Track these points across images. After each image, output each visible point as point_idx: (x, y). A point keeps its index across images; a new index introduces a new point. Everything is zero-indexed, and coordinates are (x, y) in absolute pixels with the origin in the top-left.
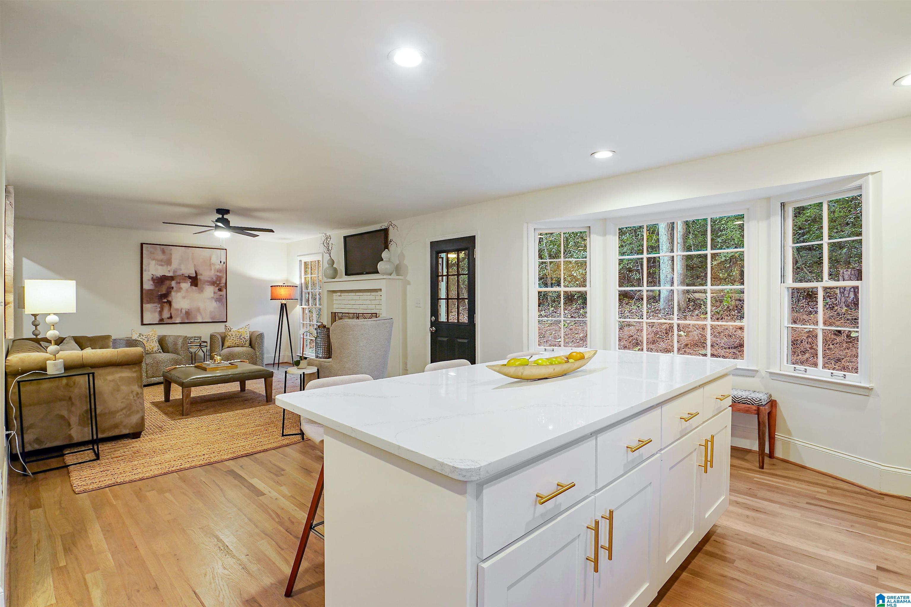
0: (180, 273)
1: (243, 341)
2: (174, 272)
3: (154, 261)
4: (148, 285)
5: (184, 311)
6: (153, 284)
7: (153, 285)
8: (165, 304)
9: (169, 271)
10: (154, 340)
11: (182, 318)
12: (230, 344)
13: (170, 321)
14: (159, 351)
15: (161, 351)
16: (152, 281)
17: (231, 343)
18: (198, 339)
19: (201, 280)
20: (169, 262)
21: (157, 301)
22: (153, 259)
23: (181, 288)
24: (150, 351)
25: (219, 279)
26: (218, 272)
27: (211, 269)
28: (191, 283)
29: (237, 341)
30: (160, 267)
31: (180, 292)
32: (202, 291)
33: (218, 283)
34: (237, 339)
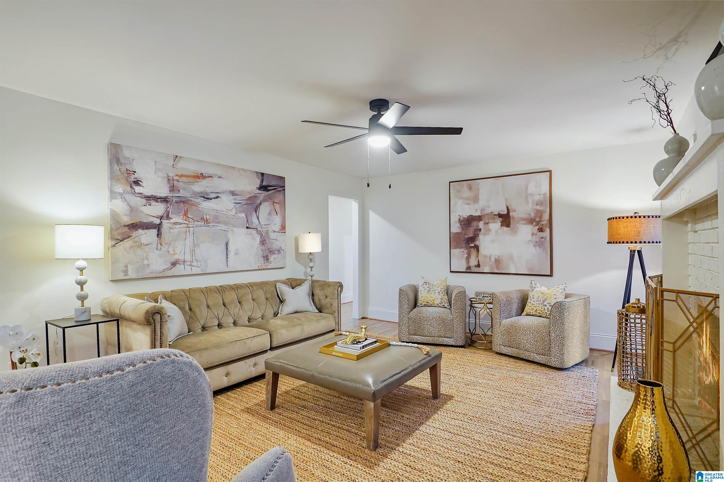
0: (488, 211)
1: (548, 309)
2: (483, 210)
3: (461, 200)
4: (456, 228)
5: (493, 259)
6: (460, 226)
8: (473, 250)
9: (476, 210)
11: (491, 267)
12: (530, 311)
13: (477, 270)
14: (442, 304)
15: (446, 305)
17: (530, 308)
19: (514, 218)
20: (476, 199)
21: (464, 245)
22: (461, 198)
23: (489, 230)
24: (431, 303)
25: (539, 215)
26: (537, 205)
27: (527, 203)
28: (502, 222)
29: (538, 308)
30: (467, 206)
31: (489, 234)
32: (516, 232)
33: (538, 220)
34: (539, 304)
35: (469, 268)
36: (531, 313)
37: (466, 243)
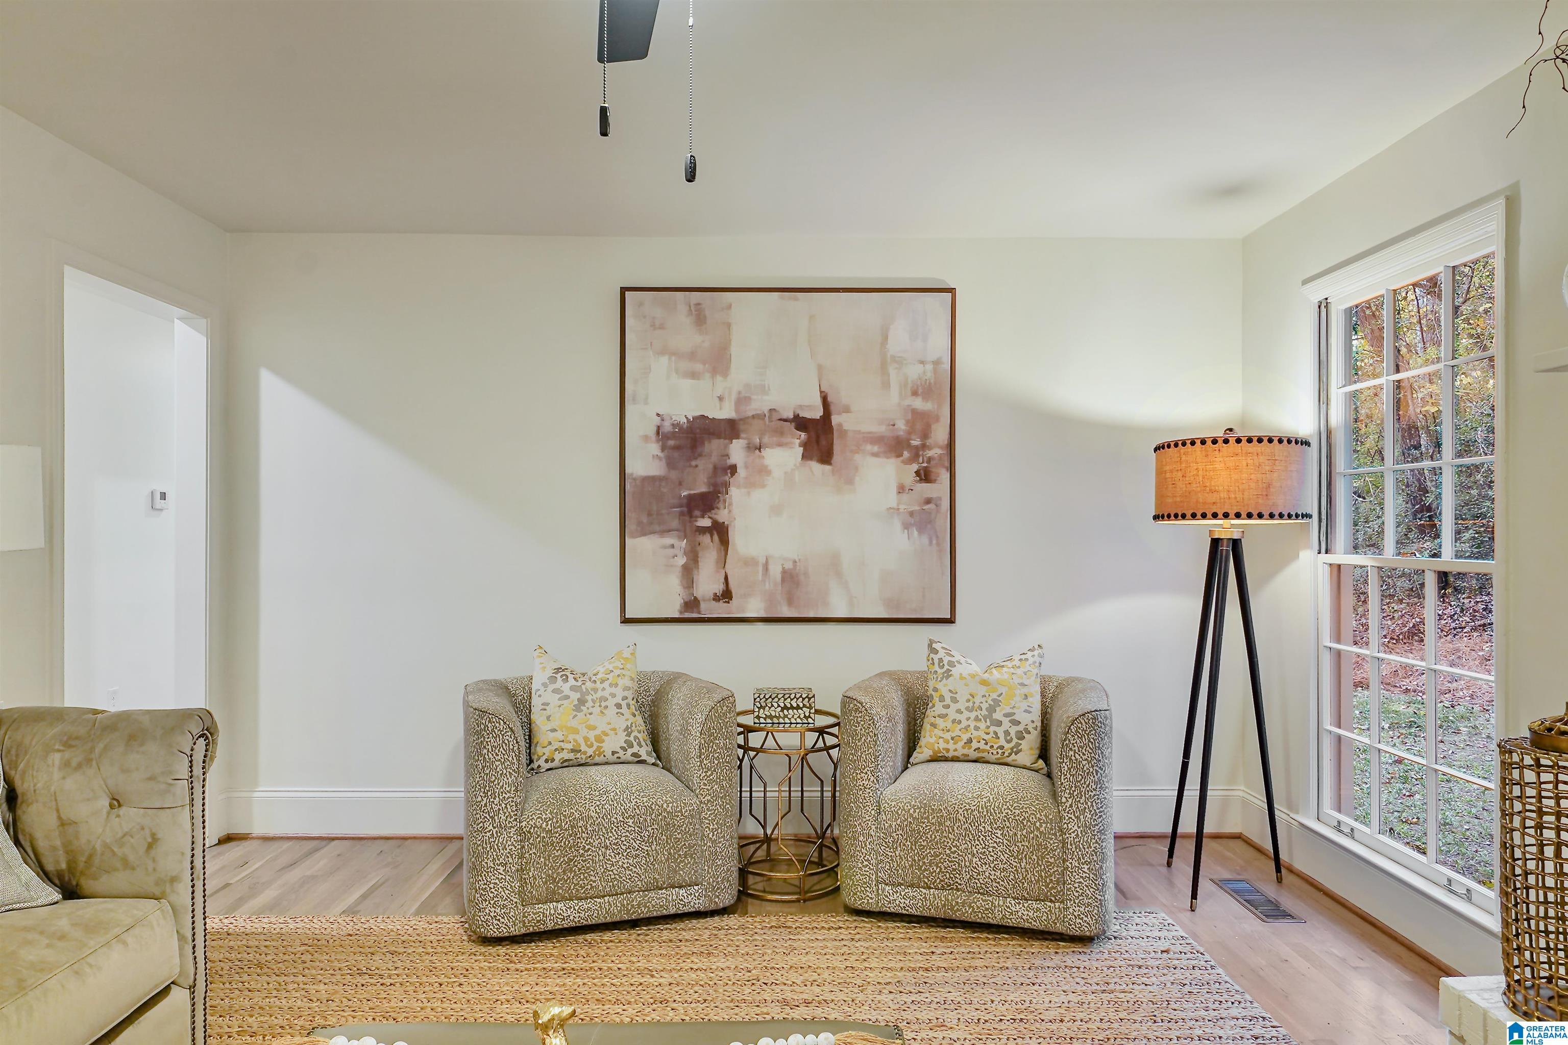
0: (760, 404)
1: (1007, 733)
2: (742, 400)
3: (664, 360)
4: (646, 460)
5: (776, 571)
6: (660, 454)
7: (660, 458)
8: (706, 539)
9: (721, 399)
10: (611, 702)
11: (771, 600)
12: (942, 745)
13: (720, 609)
14: (630, 751)
15: (645, 752)
16: (658, 441)
17: (948, 736)
18: (798, 708)
19: (843, 433)
20: (719, 361)
21: (675, 523)
22: (664, 351)
23: (764, 471)
24: (590, 752)
25: (919, 426)
26: (915, 393)
27: (886, 385)
28: (805, 445)
29: (975, 733)
30: (686, 384)
31: (763, 486)
32: (850, 482)
33: (916, 442)
34: (977, 719)
35: (692, 604)
36: (948, 750)
37: (682, 514)
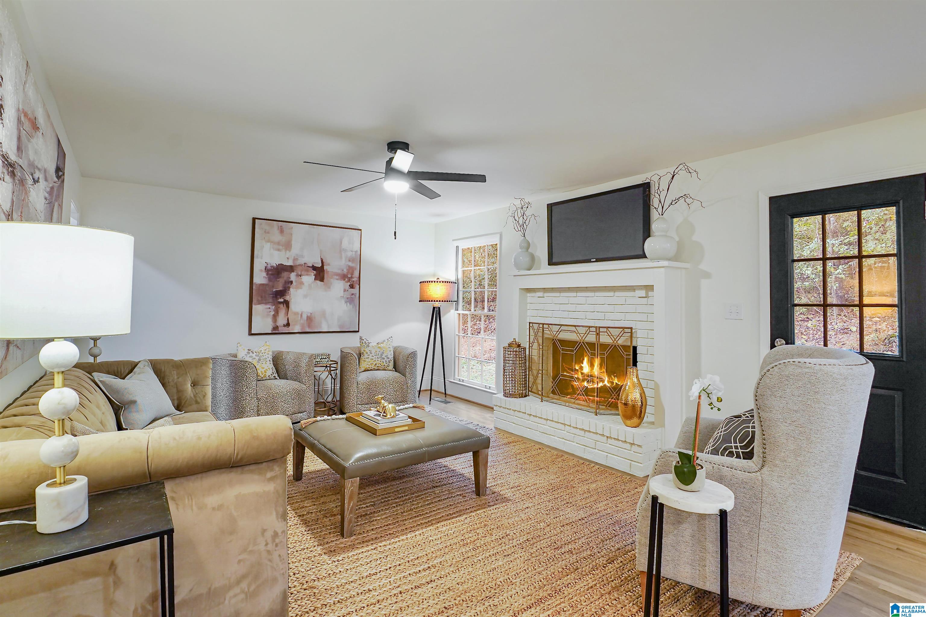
0: (301, 261)
1: (386, 361)
2: (295, 260)
3: (269, 244)
4: (260, 278)
5: (305, 316)
6: (266, 276)
7: (266, 278)
8: (281, 306)
9: (288, 259)
10: (268, 360)
11: (303, 326)
12: (368, 366)
13: (286, 330)
14: (274, 375)
16: (265, 272)
17: (369, 363)
18: (325, 358)
19: (328, 272)
20: (288, 246)
21: (271, 300)
22: (269, 241)
23: (302, 283)
24: (262, 376)
25: (351, 271)
26: (349, 261)
27: (341, 258)
28: (315, 275)
29: (378, 362)
30: (276, 253)
31: (301, 288)
32: (329, 288)
33: (349, 276)
34: (378, 358)
35: (276, 328)
36: (369, 368)
37: (273, 297)
